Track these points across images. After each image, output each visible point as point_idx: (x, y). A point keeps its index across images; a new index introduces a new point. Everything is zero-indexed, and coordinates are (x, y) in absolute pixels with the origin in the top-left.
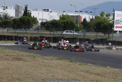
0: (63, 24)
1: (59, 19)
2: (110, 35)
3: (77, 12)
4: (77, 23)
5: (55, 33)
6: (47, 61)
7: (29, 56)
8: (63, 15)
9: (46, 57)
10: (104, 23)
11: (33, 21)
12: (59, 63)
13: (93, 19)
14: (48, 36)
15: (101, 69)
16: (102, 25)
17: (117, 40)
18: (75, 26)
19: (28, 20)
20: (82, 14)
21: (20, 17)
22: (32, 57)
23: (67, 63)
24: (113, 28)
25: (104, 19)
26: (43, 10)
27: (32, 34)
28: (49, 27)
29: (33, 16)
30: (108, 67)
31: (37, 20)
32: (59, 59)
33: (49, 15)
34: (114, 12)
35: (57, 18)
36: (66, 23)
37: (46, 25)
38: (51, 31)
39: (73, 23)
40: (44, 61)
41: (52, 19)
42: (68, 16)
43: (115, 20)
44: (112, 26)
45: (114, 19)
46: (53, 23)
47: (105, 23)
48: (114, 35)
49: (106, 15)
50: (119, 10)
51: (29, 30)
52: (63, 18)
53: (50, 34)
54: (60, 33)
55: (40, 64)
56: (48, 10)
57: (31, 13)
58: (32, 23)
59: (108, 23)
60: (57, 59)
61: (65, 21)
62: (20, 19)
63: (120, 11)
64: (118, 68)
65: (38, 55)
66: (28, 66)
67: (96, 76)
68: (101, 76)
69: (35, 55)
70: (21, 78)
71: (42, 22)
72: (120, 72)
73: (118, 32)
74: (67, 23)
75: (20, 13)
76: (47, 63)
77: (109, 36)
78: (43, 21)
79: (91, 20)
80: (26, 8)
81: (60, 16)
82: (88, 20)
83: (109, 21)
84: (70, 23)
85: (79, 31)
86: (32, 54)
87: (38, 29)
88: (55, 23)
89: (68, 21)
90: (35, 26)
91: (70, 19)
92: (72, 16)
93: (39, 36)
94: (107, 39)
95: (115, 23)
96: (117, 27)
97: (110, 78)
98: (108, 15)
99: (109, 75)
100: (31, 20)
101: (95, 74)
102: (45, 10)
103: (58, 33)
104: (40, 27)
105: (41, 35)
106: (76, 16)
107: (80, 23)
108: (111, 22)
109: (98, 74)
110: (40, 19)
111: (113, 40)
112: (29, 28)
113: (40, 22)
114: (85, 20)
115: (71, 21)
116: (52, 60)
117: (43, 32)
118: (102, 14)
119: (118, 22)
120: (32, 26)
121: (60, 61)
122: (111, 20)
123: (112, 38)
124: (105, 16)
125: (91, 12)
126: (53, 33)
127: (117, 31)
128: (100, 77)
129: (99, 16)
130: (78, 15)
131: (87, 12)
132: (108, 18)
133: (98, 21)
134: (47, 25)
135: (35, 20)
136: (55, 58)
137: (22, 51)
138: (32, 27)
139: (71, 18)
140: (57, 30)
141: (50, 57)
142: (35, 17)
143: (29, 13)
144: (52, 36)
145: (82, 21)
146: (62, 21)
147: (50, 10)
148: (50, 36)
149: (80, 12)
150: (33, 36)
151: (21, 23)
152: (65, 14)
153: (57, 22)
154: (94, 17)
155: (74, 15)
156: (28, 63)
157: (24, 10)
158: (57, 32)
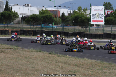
0: (43, 18)
1: (39, 13)
2: (88, 28)
3: (56, 7)
4: (55, 17)
5: (35, 27)
6: (27, 53)
7: (11, 48)
8: (42, 10)
9: (26, 49)
10: (81, 18)
11: (14, 16)
12: (39, 55)
13: (71, 13)
14: (28, 30)
15: (78, 60)
16: (80, 19)
17: (94, 33)
18: (54, 20)
19: (9, 14)
20: (61, 9)
21: (1, 12)
22: (13, 49)
23: (46, 54)
24: (90, 22)
25: (82, 14)
26: (23, 5)
27: (13, 28)
28: (29, 21)
29: (14, 11)
30: (85, 58)
31: (18, 14)
32: (39, 51)
33: (29, 10)
34: (91, 7)
35: (37, 13)
36: (45, 18)
37: (26, 19)
38: (32, 25)
39: (52, 17)
40: (24, 53)
41: (32, 14)
42: (47, 11)
43: (92, 14)
44: (89, 20)
45: (90, 13)
46: (33, 17)
47: (83, 17)
48: (91, 28)
49: (84, 10)
50: (95, 5)
51: (10, 24)
52: (42, 12)
53: (30, 28)
54: (40, 27)
55: (20, 56)
56: (28, 5)
57: (12, 8)
58: (13, 17)
59: (85, 18)
60: (37, 51)
61: (44, 15)
62: (2, 14)
63: (97, 6)
64: (94, 59)
65: (19, 47)
66: (9, 58)
67: (74, 67)
68: (78, 66)
69: (16, 48)
70: (3, 69)
71: (22, 16)
72: (96, 63)
73: (95, 26)
74: (47, 17)
75: (1, 8)
76: (28, 55)
77: (86, 29)
78: (24, 16)
79: (70, 14)
80: (7, 3)
81: (40, 11)
82: (66, 14)
83: (86, 16)
84: (49, 17)
85: (57, 25)
86: (13, 47)
87: (18, 23)
88: (35, 17)
89: (47, 15)
90: (16, 21)
91: (49, 14)
92: (51, 11)
93: (20, 29)
94: (84, 32)
95: (92, 17)
96: (93, 21)
97: (87, 69)
98: (85, 10)
99: (86, 66)
100: (12, 15)
101: (73, 65)
102: (26, 5)
103: (38, 27)
104: (21, 21)
105: (22, 29)
106: (55, 11)
107: (59, 17)
108: (88, 16)
109: (76, 65)
110: (20, 14)
111: (90, 33)
112: (10, 22)
113: (20, 16)
114: (63, 14)
115: (50, 15)
116: (32, 52)
117: (24, 26)
118: (79, 9)
119: (95, 16)
120: (13, 20)
121: (40, 53)
122: (88, 15)
123: (89, 31)
124: (82, 10)
125: (69, 7)
126: (33, 26)
127: (93, 25)
128: (77, 68)
129: (76, 11)
130: (57, 10)
131: (65, 7)
132: (86, 13)
133: (76, 15)
134: (28, 19)
135: (15, 15)
136: (35, 50)
137: (4, 44)
138: (13, 22)
139: (50, 12)
140: (37, 24)
141: (30, 49)
142: (16, 11)
143: (10, 8)
144: (32, 30)
145: (61, 15)
146: (42, 15)
147: (30, 5)
148: (31, 30)
149: (59, 7)
150: (14, 30)
151: (2, 17)
152: (44, 9)
153: (36, 17)
154: (72, 12)
155: (53, 9)
156: (9, 55)
157: (5, 5)
158: (36, 26)
